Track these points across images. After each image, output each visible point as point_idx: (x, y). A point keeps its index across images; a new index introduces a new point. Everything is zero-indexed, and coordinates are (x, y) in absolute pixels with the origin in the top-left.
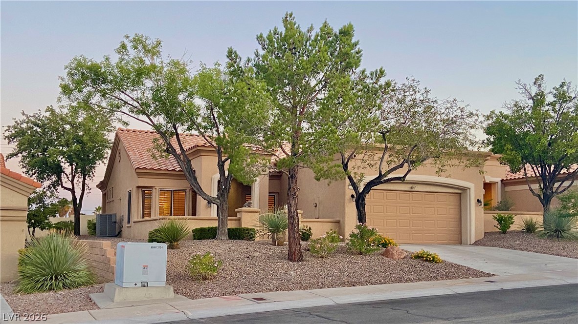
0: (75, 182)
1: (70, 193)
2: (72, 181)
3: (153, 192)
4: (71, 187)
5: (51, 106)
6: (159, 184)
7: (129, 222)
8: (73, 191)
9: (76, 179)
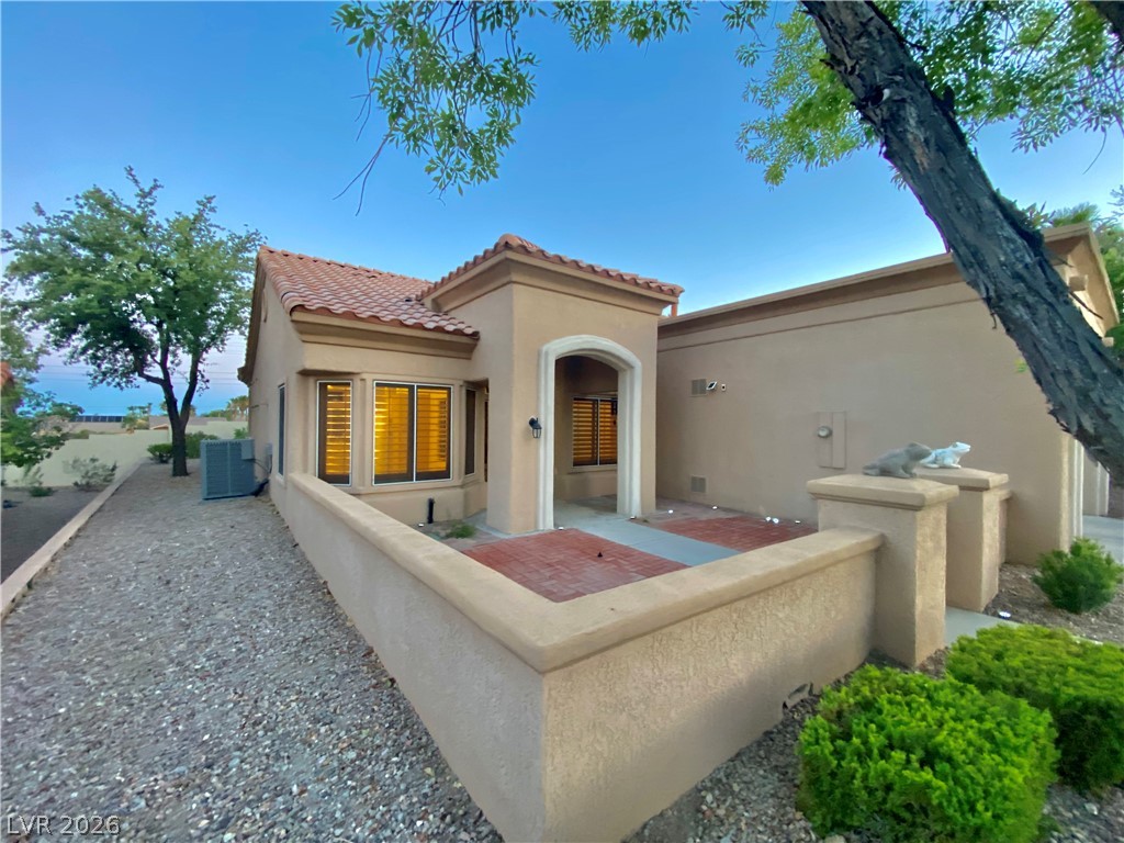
0: (169, 364)
1: (159, 388)
2: (163, 364)
3: (354, 392)
4: (161, 376)
6: (373, 366)
7: (281, 471)
8: (166, 383)
9: (170, 358)
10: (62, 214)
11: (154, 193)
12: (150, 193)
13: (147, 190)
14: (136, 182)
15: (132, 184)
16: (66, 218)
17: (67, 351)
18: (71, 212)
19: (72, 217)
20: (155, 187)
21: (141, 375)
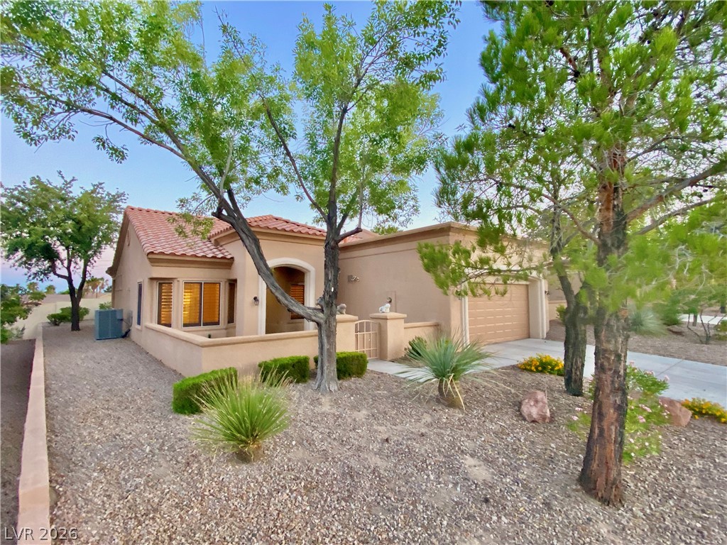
0: (72, 268)
1: (65, 282)
2: (68, 268)
3: (175, 285)
4: (67, 275)
5: (38, 177)
6: (182, 275)
7: (139, 323)
8: (70, 279)
9: (73, 265)
10: (14, 187)
11: (73, 182)
12: (70, 182)
13: (68, 181)
14: (63, 177)
15: (61, 178)
16: (16, 189)
17: (12, 261)
18: (20, 186)
19: (20, 189)
20: (73, 180)
21: (55, 274)
